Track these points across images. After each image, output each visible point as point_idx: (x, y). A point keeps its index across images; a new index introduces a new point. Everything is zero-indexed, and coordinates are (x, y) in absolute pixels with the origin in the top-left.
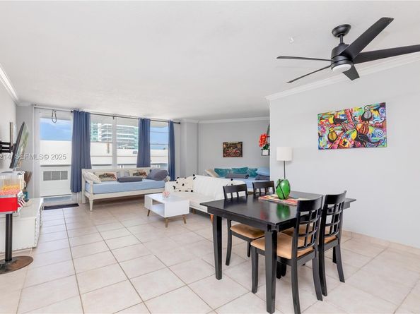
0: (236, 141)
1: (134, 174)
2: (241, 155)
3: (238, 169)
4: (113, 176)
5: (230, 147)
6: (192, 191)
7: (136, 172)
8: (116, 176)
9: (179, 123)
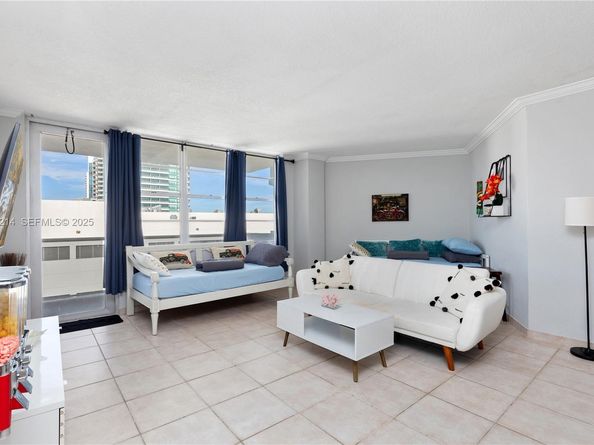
0: (396, 191)
1: (221, 255)
2: (405, 217)
3: (404, 243)
4: (184, 258)
5: (385, 204)
6: (351, 288)
7: (224, 250)
8: (190, 259)
9: (293, 161)
